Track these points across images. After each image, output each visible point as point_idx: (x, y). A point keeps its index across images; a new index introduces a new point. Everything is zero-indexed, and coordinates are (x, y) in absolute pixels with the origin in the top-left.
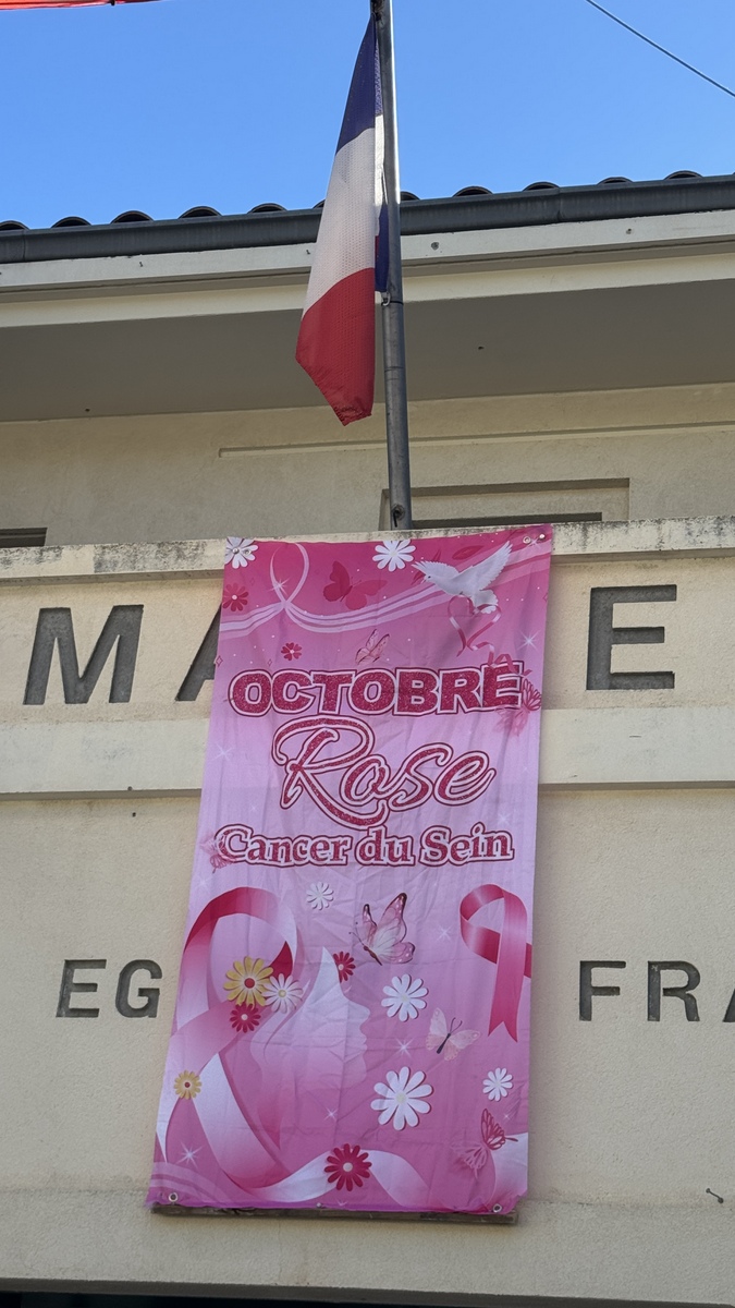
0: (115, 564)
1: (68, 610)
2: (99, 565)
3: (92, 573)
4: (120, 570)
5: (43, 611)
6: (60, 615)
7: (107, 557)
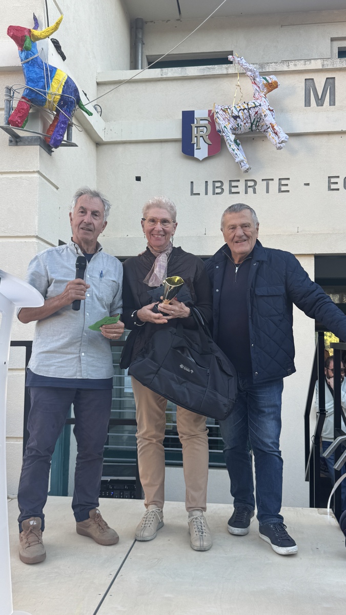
0: (328, 65)
1: (313, 79)
2: (323, 65)
3: (321, 68)
4: (330, 67)
5: (305, 79)
6: (311, 81)
7: (325, 63)
